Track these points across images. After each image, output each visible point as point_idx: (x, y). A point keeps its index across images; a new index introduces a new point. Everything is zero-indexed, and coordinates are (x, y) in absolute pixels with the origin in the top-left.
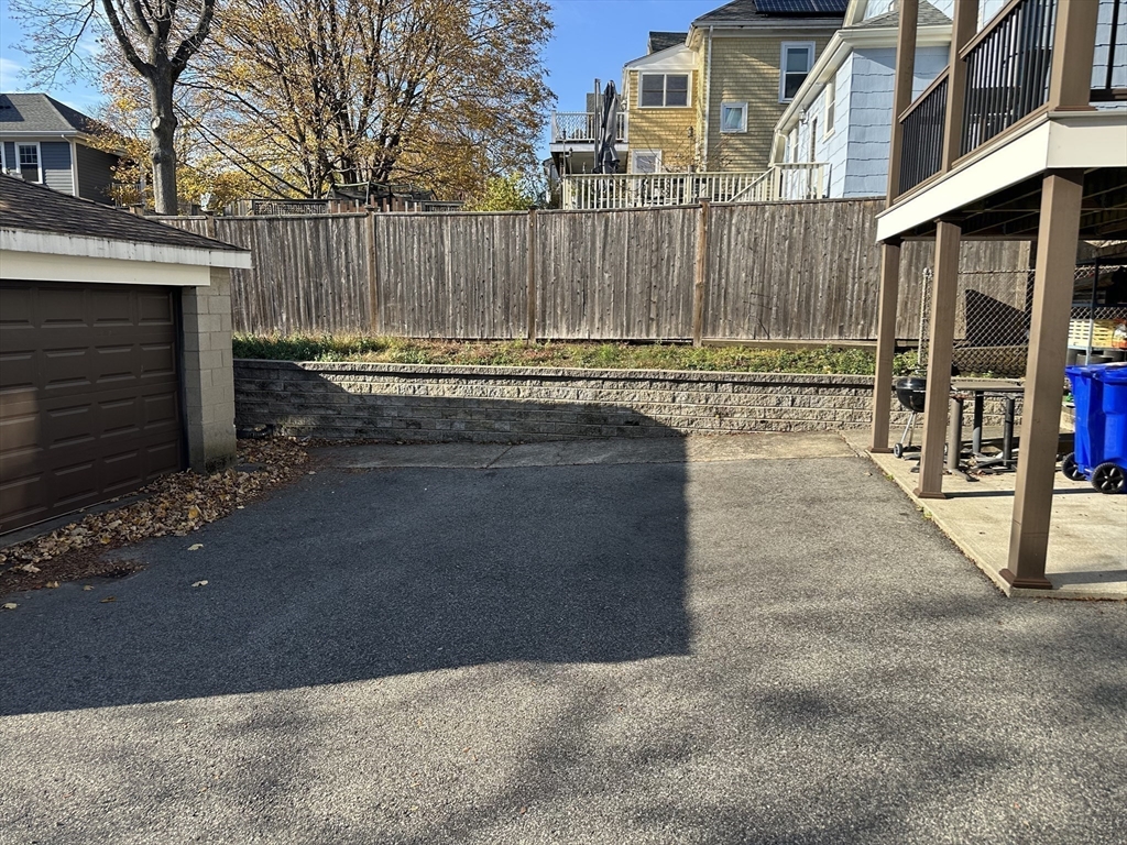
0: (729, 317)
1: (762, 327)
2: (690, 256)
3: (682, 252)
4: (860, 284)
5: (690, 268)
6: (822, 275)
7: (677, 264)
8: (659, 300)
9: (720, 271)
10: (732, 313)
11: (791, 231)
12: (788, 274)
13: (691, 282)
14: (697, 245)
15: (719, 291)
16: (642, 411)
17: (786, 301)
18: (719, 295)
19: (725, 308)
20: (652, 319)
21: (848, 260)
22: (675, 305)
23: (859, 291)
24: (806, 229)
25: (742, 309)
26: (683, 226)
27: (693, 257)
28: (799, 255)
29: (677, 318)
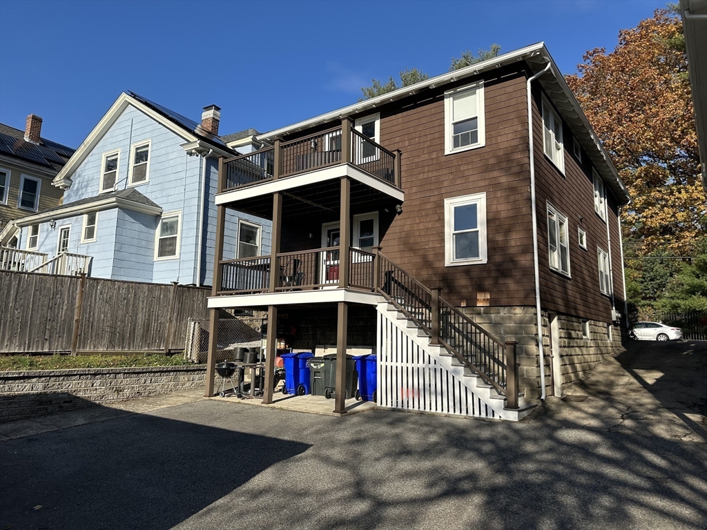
0: (94, 338)
1: (111, 343)
2: (73, 304)
3: (68, 301)
4: (157, 323)
5: (72, 311)
6: (141, 317)
7: (65, 308)
8: (52, 328)
9: (90, 313)
10: (96, 336)
11: (128, 296)
12: (125, 317)
13: (73, 318)
14: (77, 298)
15: (89, 324)
16: (74, 394)
17: (124, 330)
18: (88, 326)
19: (92, 333)
20: (46, 340)
21: (153, 311)
22: (62, 331)
23: (157, 327)
24: (135, 296)
25: (100, 334)
26: (70, 287)
27: (75, 305)
28: (131, 308)
29: (63, 339)
